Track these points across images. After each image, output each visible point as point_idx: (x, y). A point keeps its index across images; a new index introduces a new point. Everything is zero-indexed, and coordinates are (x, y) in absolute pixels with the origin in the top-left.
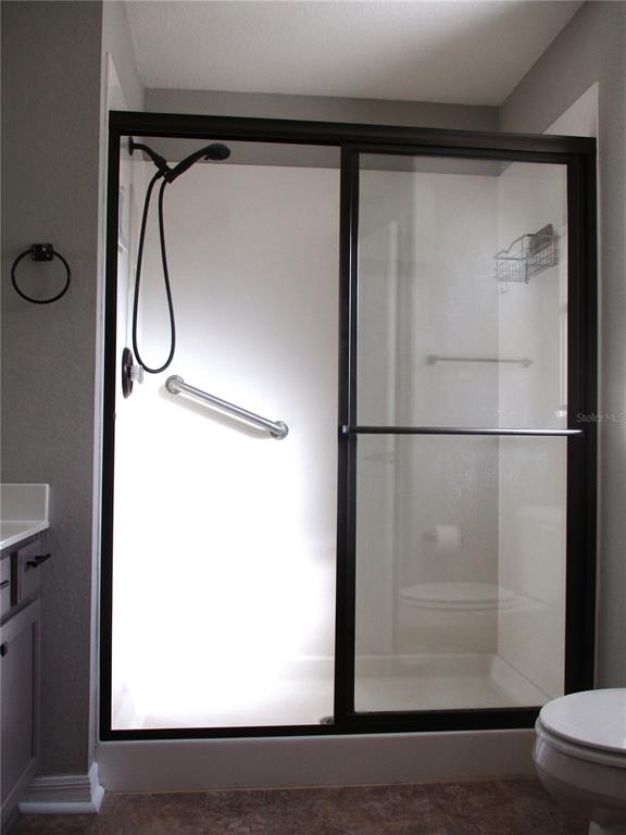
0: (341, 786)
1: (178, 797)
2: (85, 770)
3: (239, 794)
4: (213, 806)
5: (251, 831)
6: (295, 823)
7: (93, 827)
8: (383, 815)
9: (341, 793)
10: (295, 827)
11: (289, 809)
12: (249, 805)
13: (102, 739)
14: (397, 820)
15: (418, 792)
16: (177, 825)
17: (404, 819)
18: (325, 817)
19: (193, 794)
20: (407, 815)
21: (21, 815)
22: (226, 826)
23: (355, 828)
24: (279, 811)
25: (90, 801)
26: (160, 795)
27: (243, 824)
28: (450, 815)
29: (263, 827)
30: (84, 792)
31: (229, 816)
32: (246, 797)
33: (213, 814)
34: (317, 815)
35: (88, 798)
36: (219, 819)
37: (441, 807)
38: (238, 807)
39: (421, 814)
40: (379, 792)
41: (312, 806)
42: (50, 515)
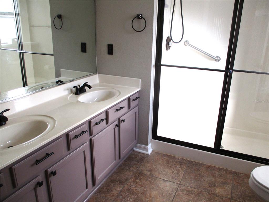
0: (210, 165)
1: (168, 156)
2: (147, 145)
3: (183, 159)
4: (175, 161)
5: (181, 170)
6: (193, 171)
7: (147, 158)
8: (217, 176)
9: (209, 167)
10: (192, 172)
11: (193, 167)
12: (184, 163)
13: (153, 139)
14: (220, 178)
15: (231, 173)
16: (165, 163)
17: (222, 179)
18: (201, 172)
19: (172, 156)
20: (223, 178)
21: (134, 151)
22: (176, 167)
23: (207, 177)
24: (190, 167)
25: (148, 152)
26: (164, 154)
27: (180, 167)
28: (236, 182)
29: (184, 169)
30: (147, 150)
31: (178, 164)
32: (184, 161)
33: (174, 162)
34: (199, 171)
35: (148, 151)
36: (175, 164)
37: (235, 179)
38: (181, 163)
39: (228, 179)
40: (219, 169)
41: (200, 168)
42: (141, 87)
